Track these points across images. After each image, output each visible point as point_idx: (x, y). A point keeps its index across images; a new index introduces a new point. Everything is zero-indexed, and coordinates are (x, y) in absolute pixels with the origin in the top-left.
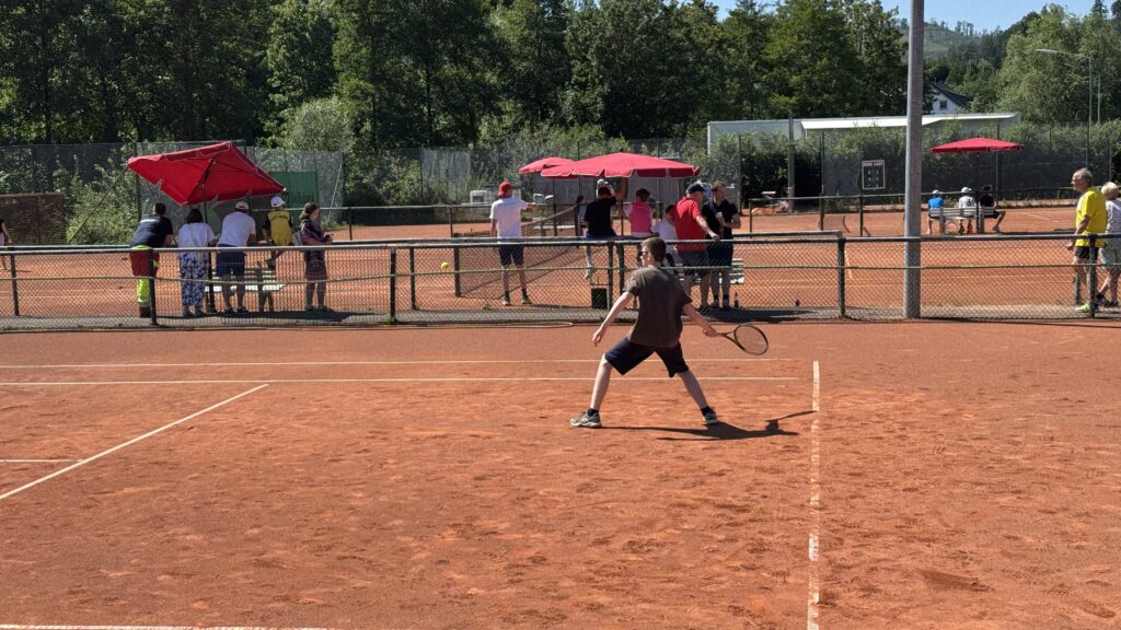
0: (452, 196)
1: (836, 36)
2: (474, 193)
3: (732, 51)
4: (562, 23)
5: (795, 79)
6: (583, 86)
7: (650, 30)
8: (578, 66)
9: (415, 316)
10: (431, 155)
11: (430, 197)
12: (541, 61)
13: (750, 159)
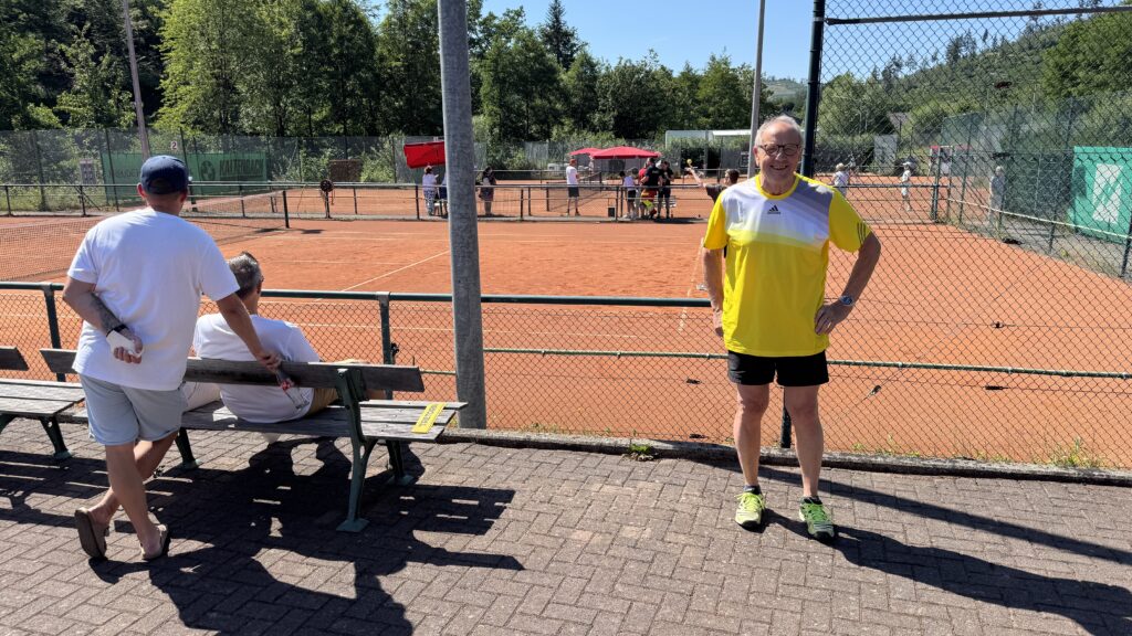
0: (539, 166)
1: (733, 87)
2: (550, 165)
4: (595, 78)
6: (604, 111)
7: (639, 82)
8: (602, 101)
10: (530, 145)
11: (529, 166)
12: (585, 99)
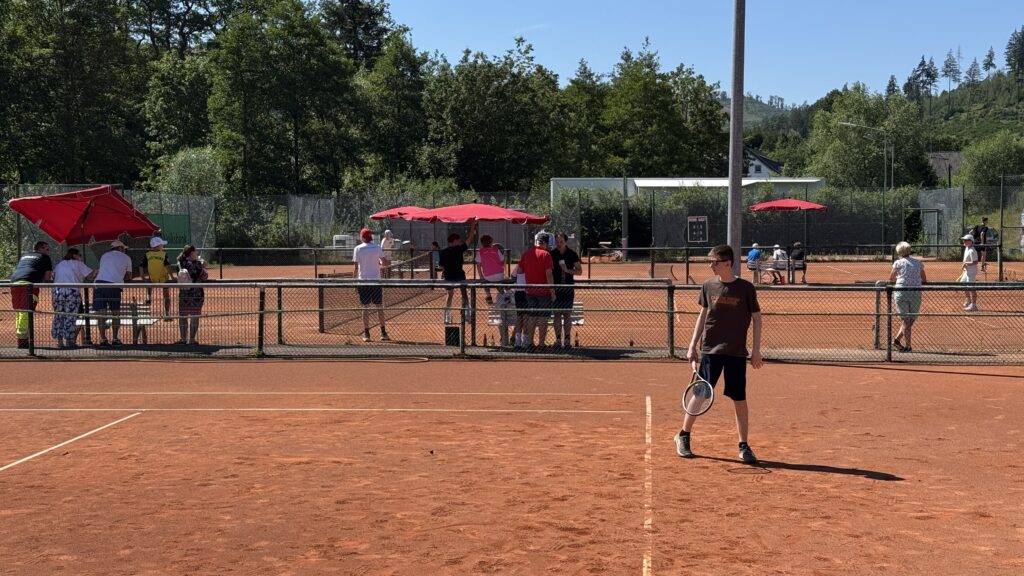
0: (316, 239)
1: (664, 105)
2: (336, 237)
3: (572, 115)
4: (421, 85)
5: (628, 142)
6: (438, 142)
7: (500, 93)
8: (433, 124)
9: (282, 350)
10: (298, 201)
11: (295, 240)
12: (402, 120)
13: (588, 212)
